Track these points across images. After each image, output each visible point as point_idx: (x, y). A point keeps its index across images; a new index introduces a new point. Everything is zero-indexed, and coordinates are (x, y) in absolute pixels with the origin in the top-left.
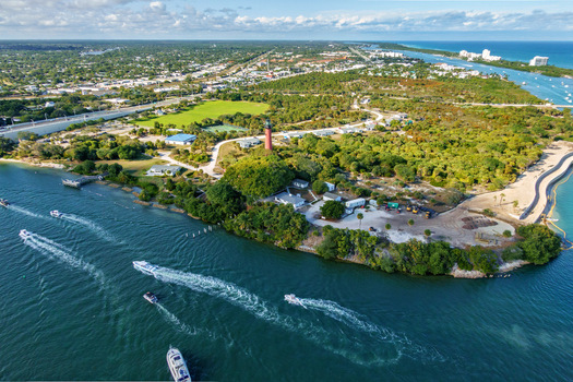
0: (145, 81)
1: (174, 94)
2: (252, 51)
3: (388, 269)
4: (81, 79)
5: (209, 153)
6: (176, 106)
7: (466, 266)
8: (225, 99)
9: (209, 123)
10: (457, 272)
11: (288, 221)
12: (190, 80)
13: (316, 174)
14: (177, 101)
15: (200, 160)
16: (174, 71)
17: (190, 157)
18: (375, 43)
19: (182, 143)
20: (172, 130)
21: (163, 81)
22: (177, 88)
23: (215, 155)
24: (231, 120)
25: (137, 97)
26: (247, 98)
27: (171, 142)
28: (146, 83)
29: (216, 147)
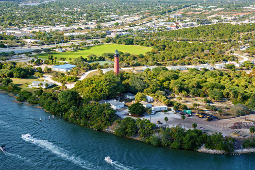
1: (79, 37)
4: (10, 24)
6: (75, 46)
13: (143, 90)
20: (61, 61)
21: (76, 27)
22: (84, 33)
23: (83, 77)
27: (57, 70)
29: (86, 73)
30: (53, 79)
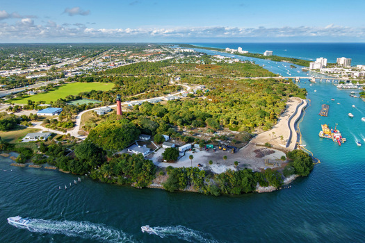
0: (19, 71)
1: (42, 79)
2: (98, 49)
3: (216, 194)
5: (73, 120)
6: (44, 88)
7: (264, 184)
8: (82, 81)
9: (71, 99)
10: (260, 189)
11: (141, 167)
12: (54, 69)
13: (156, 129)
14: (46, 84)
15: (66, 126)
16: (42, 63)
17: (59, 124)
18: (176, 44)
19: (51, 115)
20: (42, 105)
21: (33, 70)
22: (44, 75)
23: (78, 121)
24: (88, 95)
25: (13, 83)
26: (98, 80)
27: (42, 115)
28: (19, 73)
29: (78, 115)
30: (46, 127)
